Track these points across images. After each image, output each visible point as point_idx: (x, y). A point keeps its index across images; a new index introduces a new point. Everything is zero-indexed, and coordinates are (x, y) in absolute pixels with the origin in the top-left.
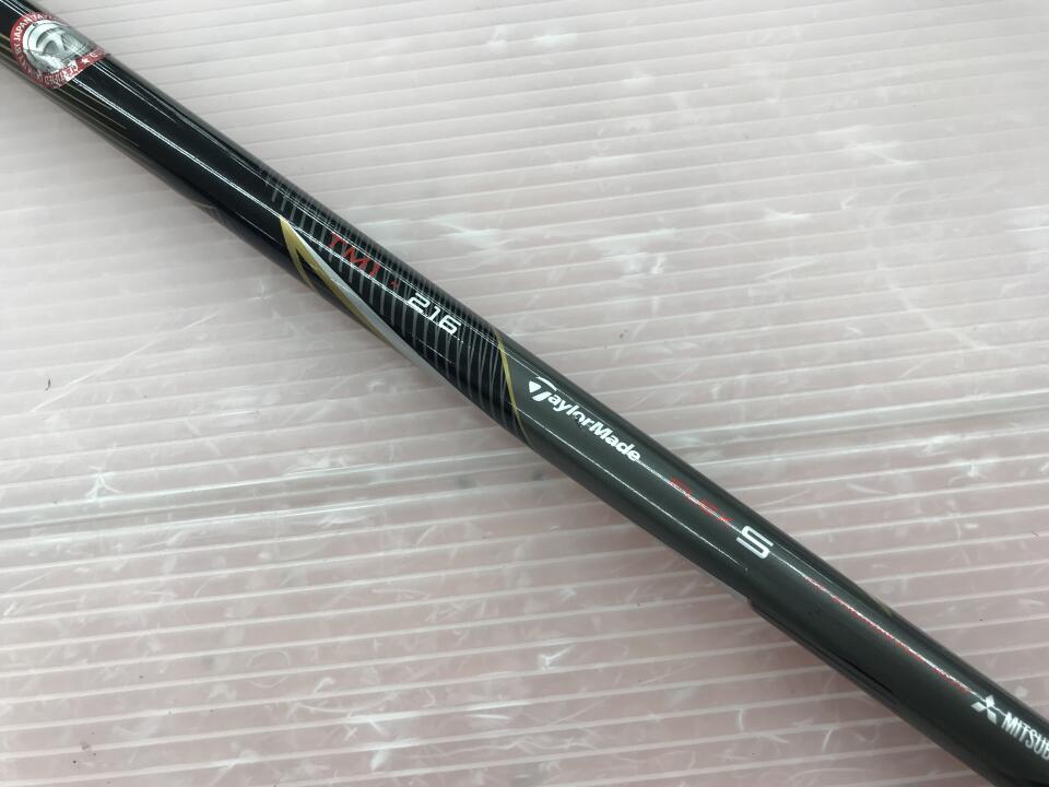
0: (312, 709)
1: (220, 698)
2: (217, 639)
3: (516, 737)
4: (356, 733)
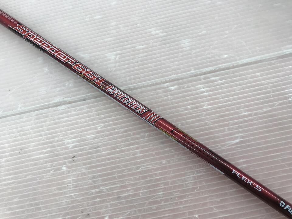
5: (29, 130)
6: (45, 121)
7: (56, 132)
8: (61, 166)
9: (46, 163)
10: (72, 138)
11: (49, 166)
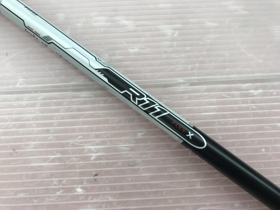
0: (76, 144)
1: (51, 140)
2: (51, 125)
3: (131, 154)
4: (87, 151)
5: (29, 120)
6: (57, 111)
7: (73, 131)
8: (76, 186)
9: (52, 178)
10: (97, 143)
11: (55, 183)
